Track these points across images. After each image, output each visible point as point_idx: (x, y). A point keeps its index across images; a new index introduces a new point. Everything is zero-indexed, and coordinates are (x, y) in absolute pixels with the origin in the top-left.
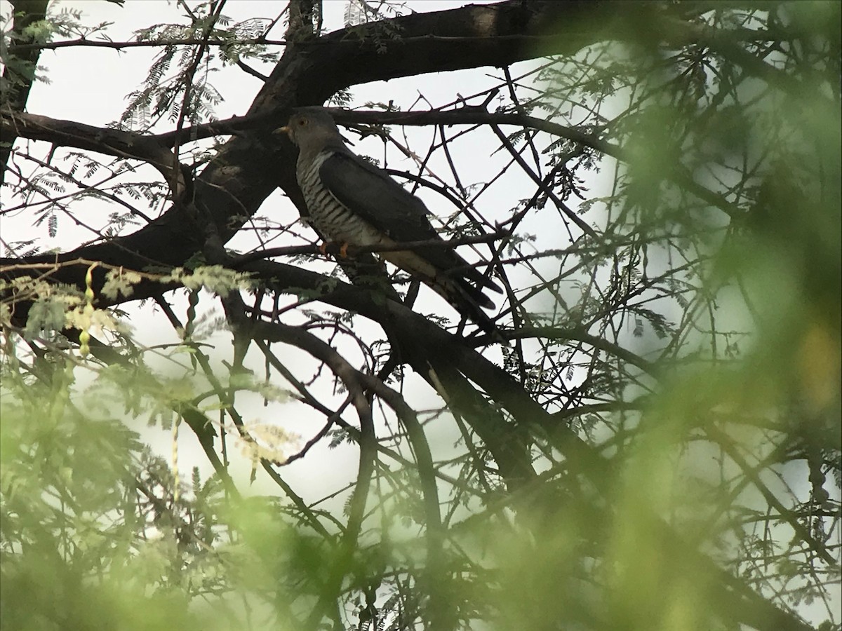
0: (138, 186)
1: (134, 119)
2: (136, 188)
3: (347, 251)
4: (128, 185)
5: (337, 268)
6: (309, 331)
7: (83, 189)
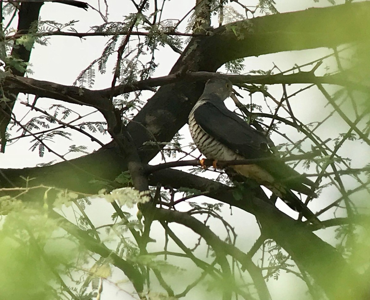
0: (94, 124)
1: (84, 79)
2: (94, 125)
3: (217, 164)
4: (89, 123)
5: (220, 176)
6: (192, 215)
7: (61, 125)
